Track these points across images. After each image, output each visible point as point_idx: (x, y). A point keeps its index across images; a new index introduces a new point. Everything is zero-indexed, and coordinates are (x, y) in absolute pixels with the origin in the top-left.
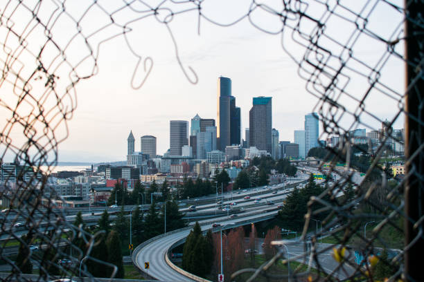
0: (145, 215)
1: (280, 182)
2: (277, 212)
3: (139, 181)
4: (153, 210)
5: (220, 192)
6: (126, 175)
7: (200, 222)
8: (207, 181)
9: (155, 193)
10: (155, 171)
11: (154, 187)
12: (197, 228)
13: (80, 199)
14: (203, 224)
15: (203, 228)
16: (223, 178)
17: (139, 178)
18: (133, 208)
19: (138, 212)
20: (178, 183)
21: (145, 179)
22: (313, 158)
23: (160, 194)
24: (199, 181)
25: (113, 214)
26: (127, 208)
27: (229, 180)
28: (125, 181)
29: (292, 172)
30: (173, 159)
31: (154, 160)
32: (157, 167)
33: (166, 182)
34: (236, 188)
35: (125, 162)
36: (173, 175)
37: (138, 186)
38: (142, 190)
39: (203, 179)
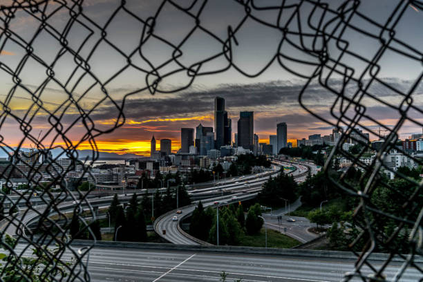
0: (163, 196)
1: (259, 172)
2: (257, 194)
3: (159, 171)
4: (168, 192)
5: (216, 179)
6: (150, 166)
7: (202, 201)
8: (208, 171)
9: (170, 180)
10: (170, 164)
11: (169, 176)
12: (200, 205)
13: (117, 184)
14: (205, 202)
15: (205, 205)
16: (218, 169)
17: (158, 169)
18: (154, 191)
19: (158, 193)
20: (187, 173)
21: (164, 170)
22: (283, 155)
23: (174, 180)
24: (202, 171)
25: (140, 195)
26: (150, 191)
27: (223, 170)
28: (149, 171)
29: (268, 165)
30: (183, 156)
31: (170, 156)
32: (172, 161)
33: (178, 172)
34: (228, 176)
35: (149, 158)
36: (183, 166)
37: (158, 175)
38: (161, 178)
39: (205, 170)
